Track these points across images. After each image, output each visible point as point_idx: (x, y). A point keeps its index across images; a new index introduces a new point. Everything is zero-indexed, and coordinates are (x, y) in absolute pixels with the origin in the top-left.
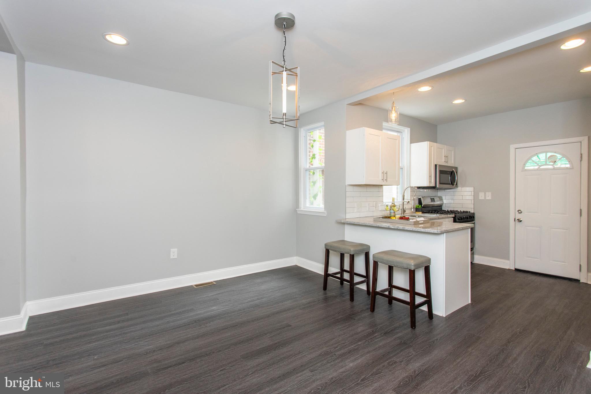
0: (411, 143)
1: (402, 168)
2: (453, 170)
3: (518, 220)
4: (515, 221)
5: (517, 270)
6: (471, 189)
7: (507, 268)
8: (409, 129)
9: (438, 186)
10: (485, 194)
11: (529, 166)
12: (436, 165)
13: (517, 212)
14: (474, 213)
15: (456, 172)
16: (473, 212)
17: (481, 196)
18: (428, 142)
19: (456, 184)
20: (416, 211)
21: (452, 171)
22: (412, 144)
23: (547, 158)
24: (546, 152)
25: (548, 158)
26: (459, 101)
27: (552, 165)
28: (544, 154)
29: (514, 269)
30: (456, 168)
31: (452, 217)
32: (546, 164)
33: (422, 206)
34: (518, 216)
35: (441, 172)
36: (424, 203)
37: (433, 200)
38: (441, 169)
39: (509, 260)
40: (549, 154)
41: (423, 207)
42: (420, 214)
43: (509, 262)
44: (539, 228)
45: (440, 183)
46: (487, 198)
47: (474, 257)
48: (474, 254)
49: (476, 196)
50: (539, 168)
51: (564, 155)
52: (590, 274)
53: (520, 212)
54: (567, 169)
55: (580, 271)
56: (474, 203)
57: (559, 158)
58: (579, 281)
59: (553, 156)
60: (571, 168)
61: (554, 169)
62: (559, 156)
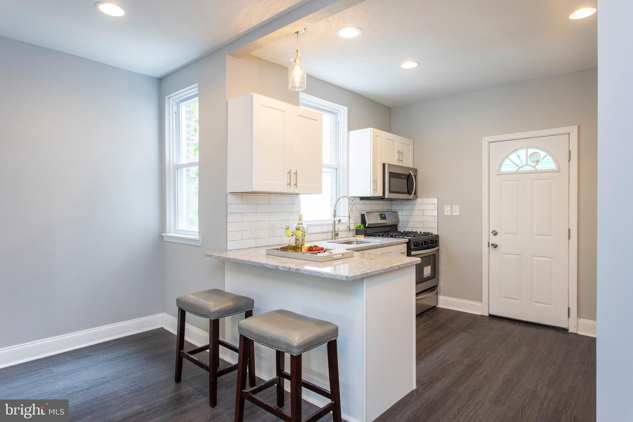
0: (349, 129)
1: (337, 169)
2: (410, 173)
3: (492, 245)
4: (489, 246)
5: (491, 316)
6: (435, 201)
7: (479, 314)
8: (346, 108)
9: (386, 197)
10: (452, 207)
11: (507, 167)
12: (384, 165)
13: (491, 235)
14: (437, 236)
15: (415, 176)
16: (436, 234)
17: (447, 210)
18: (372, 129)
19: (415, 194)
20: (357, 234)
21: (408, 174)
22: (351, 133)
23: (528, 156)
24: (527, 148)
25: (530, 156)
26: (409, 65)
27: (534, 167)
28: (524, 151)
29: (487, 315)
30: (415, 170)
31: (406, 243)
32: (527, 165)
33: (367, 226)
34: (494, 240)
35: (392, 175)
36: (369, 221)
37: (383, 217)
38: (390, 171)
39: (482, 302)
40: (531, 151)
41: (368, 227)
42: (361, 238)
43: (481, 305)
44: (518, 256)
45: (390, 192)
46: (455, 214)
47: (437, 299)
48: (437, 295)
49: (440, 209)
50: (518, 170)
51: (549, 152)
52: (581, 321)
53: (495, 234)
54: (552, 171)
55: (569, 316)
56: (438, 221)
57: (542, 157)
58: (568, 330)
59: (536, 153)
60: (557, 170)
61: (537, 172)
62: (543, 154)
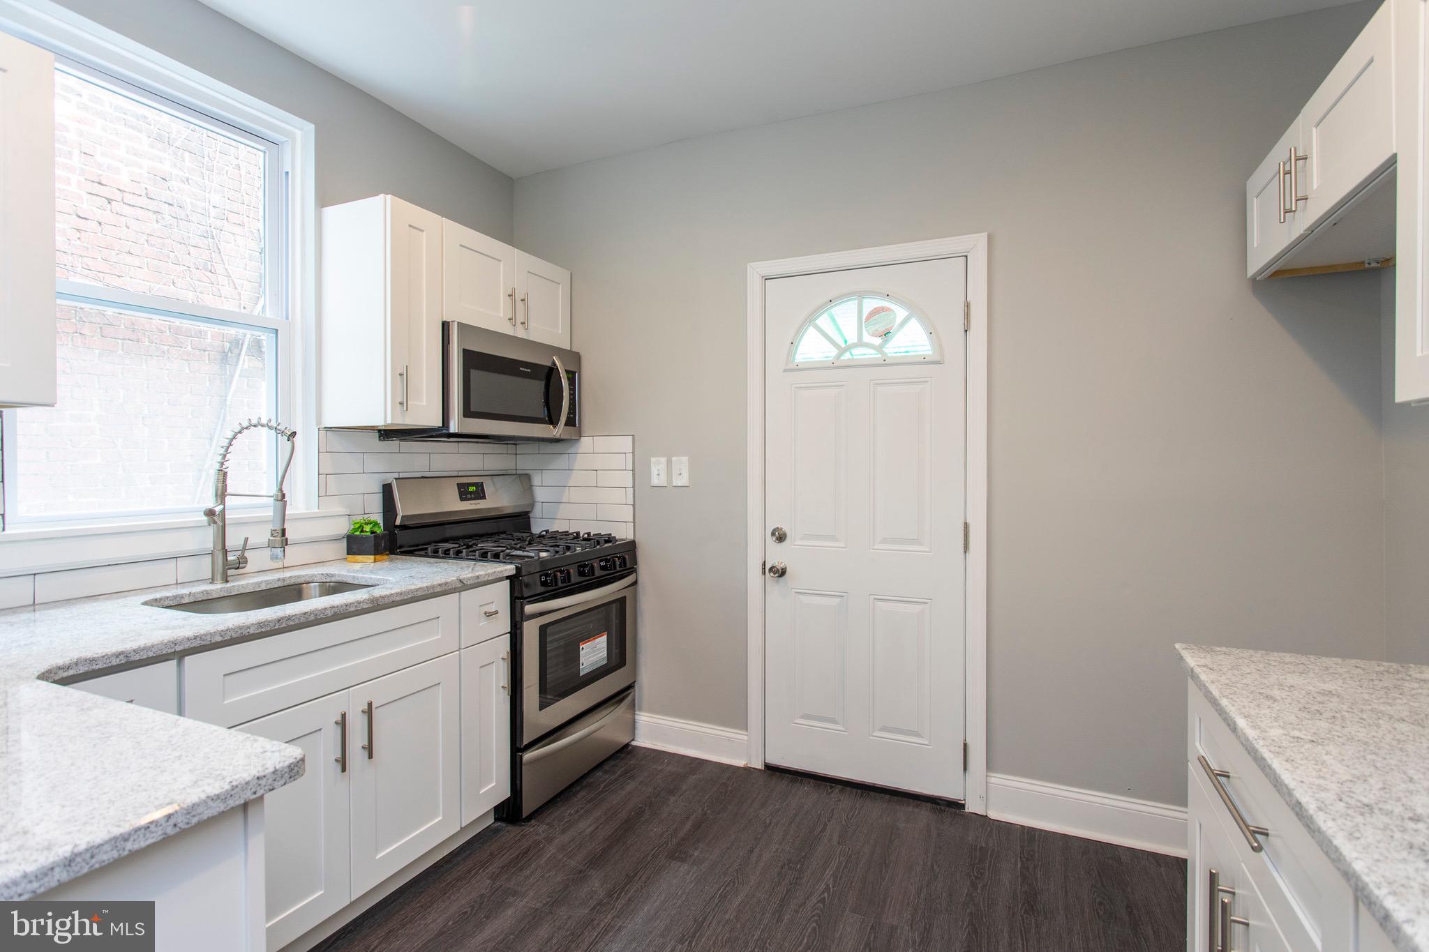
0: (325, 198)
1: (277, 330)
2: (554, 364)
3: (771, 570)
4: (764, 574)
5: (771, 769)
6: (625, 443)
7: (741, 763)
8: (311, 127)
9: (453, 428)
10: (669, 462)
11: (812, 348)
12: (445, 326)
13: (771, 541)
14: (631, 546)
15: (572, 376)
16: (630, 537)
17: (658, 476)
18: (389, 197)
19: (571, 422)
20: (351, 551)
21: (549, 364)
22: (331, 212)
23: (864, 318)
24: (860, 295)
25: (868, 318)
27: (879, 349)
28: (852, 305)
29: (760, 766)
30: (575, 357)
31: (508, 578)
32: (860, 343)
33: (398, 522)
34: (778, 555)
35: (473, 360)
36: (403, 510)
37: (465, 492)
38: (466, 348)
39: (747, 730)
40: (870, 304)
41: (403, 527)
43: (745, 738)
44: (837, 600)
45: (468, 412)
46: (678, 481)
47: (634, 722)
48: (634, 711)
49: (639, 471)
50: (838, 356)
51: (915, 310)
52: (997, 779)
53: (781, 537)
54: (924, 361)
55: (965, 769)
56: (634, 502)
57: (899, 320)
58: (963, 806)
59: (881, 310)
60: (937, 358)
61: (885, 363)
62: (900, 313)
